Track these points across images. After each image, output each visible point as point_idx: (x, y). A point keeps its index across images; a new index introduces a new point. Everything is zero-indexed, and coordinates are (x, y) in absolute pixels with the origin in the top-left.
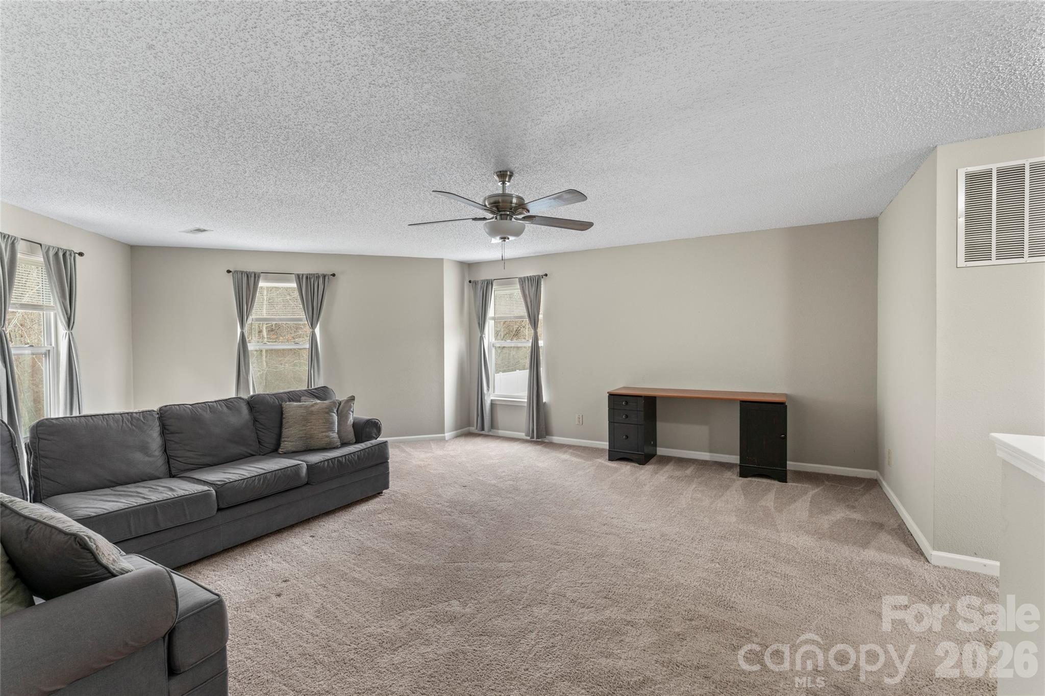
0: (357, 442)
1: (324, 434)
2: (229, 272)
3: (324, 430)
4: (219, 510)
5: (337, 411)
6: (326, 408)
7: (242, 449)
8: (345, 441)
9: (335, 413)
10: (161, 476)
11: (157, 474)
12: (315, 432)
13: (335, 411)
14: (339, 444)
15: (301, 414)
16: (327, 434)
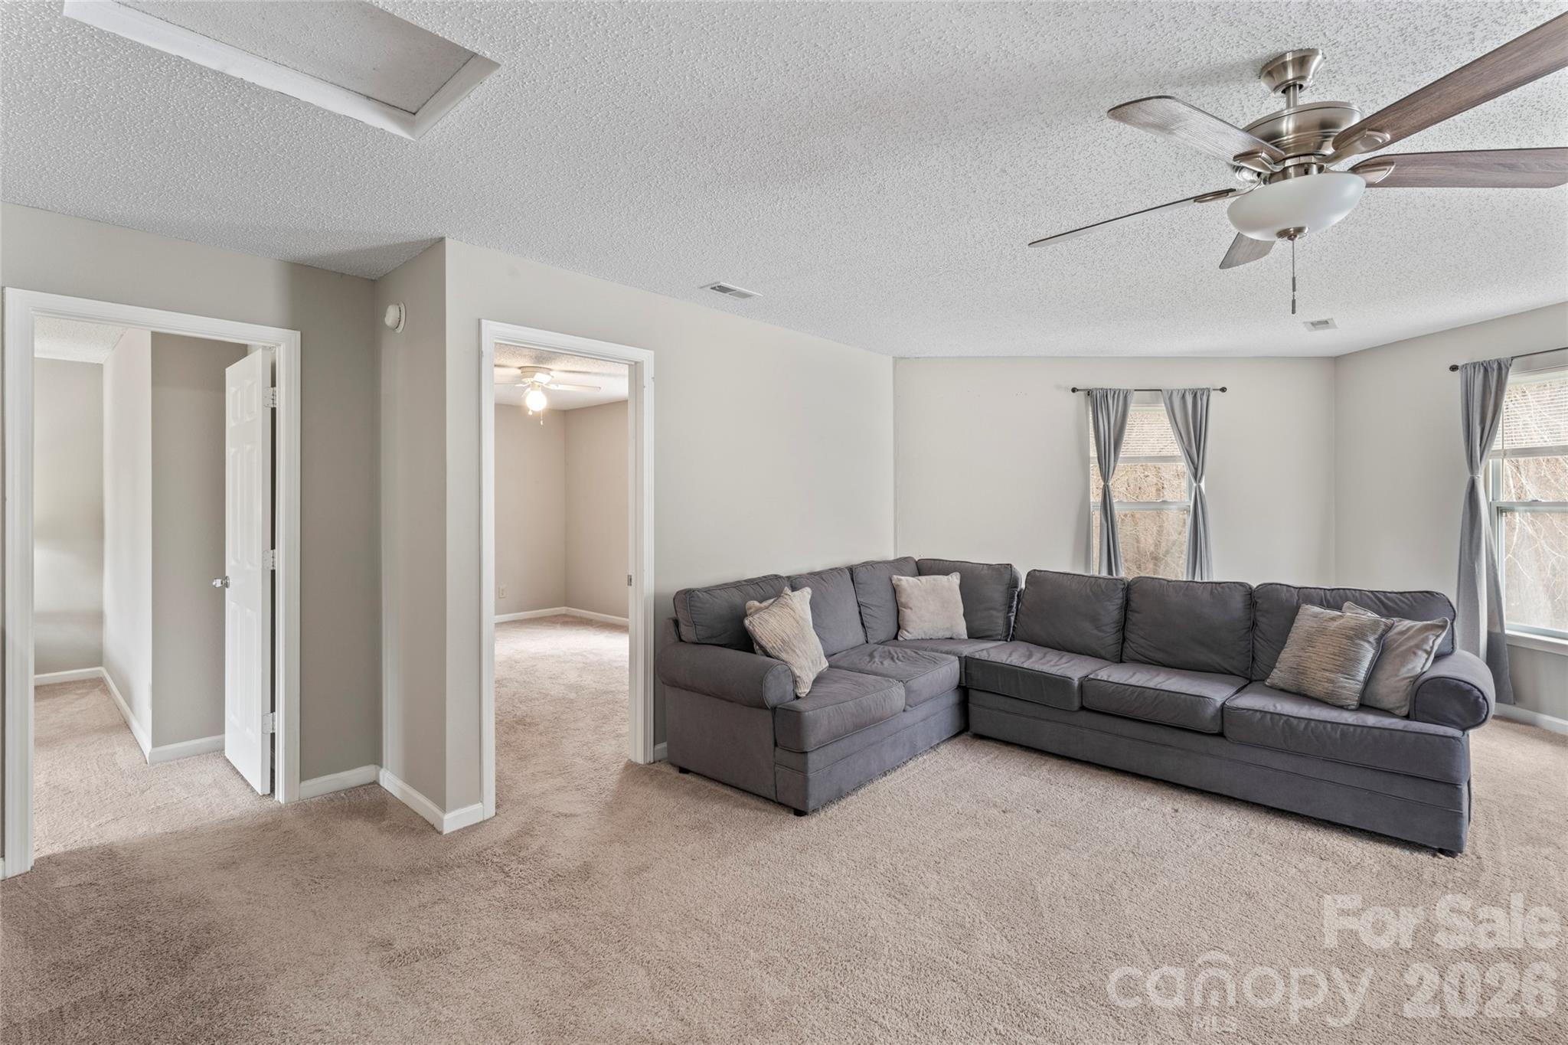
0: (1407, 717)
1: (1327, 674)
2: (1454, 368)
3: (1329, 667)
4: (1083, 708)
5: (1379, 640)
6: (1352, 629)
7: (1215, 659)
8: (1367, 703)
9: (1369, 642)
10: (1108, 656)
11: (1103, 652)
12: (1313, 666)
13: (1372, 639)
14: (1353, 702)
15: (1307, 628)
16: (1332, 676)
